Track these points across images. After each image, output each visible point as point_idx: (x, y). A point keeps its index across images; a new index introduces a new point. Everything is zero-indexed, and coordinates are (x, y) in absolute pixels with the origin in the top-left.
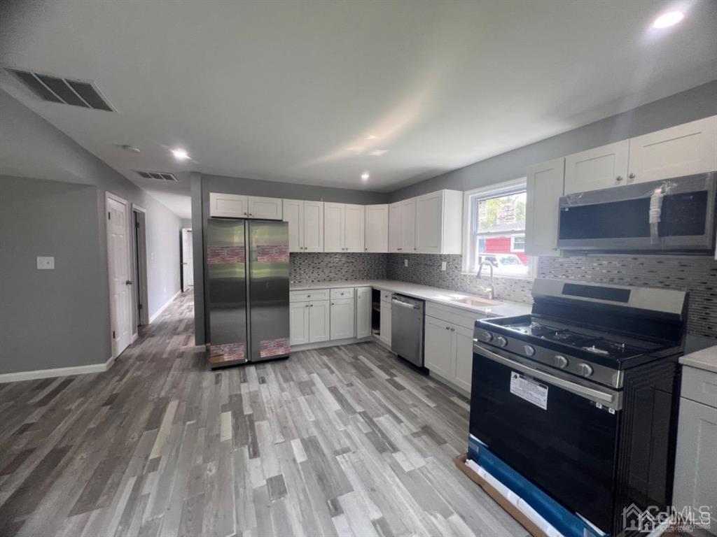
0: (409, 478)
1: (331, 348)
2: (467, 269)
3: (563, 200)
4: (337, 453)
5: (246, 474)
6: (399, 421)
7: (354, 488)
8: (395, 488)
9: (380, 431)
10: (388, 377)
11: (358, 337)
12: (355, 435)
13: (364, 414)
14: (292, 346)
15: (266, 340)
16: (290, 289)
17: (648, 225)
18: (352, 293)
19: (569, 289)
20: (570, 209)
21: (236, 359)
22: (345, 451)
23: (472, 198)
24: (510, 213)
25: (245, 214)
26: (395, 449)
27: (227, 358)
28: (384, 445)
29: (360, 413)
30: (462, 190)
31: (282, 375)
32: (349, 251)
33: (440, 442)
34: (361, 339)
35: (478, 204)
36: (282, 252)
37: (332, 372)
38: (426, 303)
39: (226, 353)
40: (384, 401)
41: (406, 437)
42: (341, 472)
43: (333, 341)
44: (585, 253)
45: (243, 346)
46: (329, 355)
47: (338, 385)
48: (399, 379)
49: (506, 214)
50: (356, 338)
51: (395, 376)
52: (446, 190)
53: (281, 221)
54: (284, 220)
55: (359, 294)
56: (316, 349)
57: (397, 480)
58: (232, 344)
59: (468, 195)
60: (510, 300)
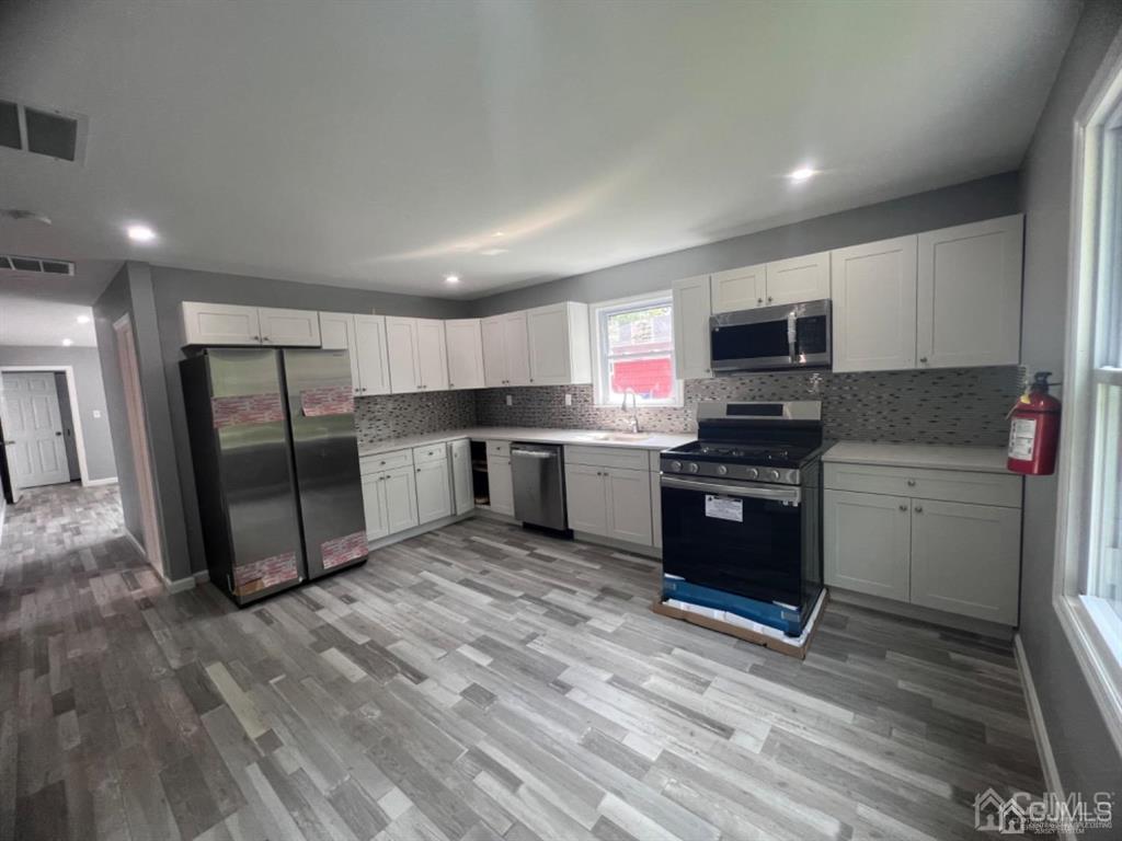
0: (616, 637)
1: (421, 535)
2: (601, 402)
3: (712, 320)
4: (524, 642)
5: (427, 699)
6: (574, 592)
7: (569, 664)
8: (609, 649)
9: (557, 607)
10: (528, 552)
11: (459, 513)
12: (531, 619)
13: (526, 597)
14: (371, 543)
15: (329, 541)
16: (360, 454)
17: (787, 344)
18: (444, 451)
19: (731, 409)
20: (721, 329)
21: (284, 580)
22: (532, 637)
23: (600, 313)
24: (646, 331)
25: (256, 338)
26: (586, 618)
27: (267, 582)
28: (573, 619)
29: (521, 597)
30: (587, 302)
31: (374, 585)
32: (427, 390)
33: (627, 598)
34: (463, 515)
35: (606, 322)
36: (341, 398)
37: (449, 564)
38: (565, 447)
39: (264, 573)
40: (543, 579)
41: (589, 604)
42: (543, 656)
43: (425, 524)
44: (729, 373)
45: (294, 557)
46: (426, 545)
47: (470, 576)
48: (541, 551)
49: (641, 332)
50: (455, 515)
51: (535, 549)
52: (571, 303)
53: (319, 348)
54: (324, 347)
55: (455, 451)
56: (399, 543)
57: (609, 643)
58: (275, 558)
59: (595, 308)
60: (655, 432)
